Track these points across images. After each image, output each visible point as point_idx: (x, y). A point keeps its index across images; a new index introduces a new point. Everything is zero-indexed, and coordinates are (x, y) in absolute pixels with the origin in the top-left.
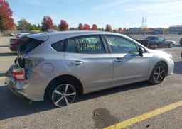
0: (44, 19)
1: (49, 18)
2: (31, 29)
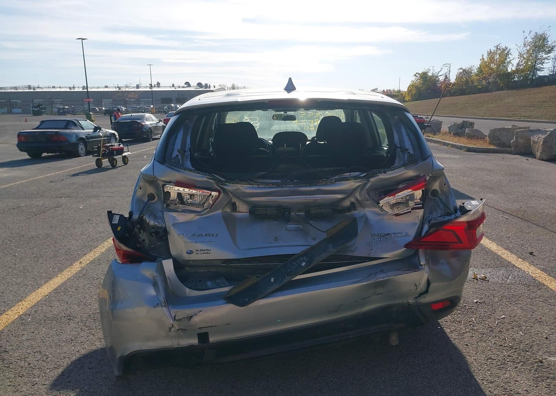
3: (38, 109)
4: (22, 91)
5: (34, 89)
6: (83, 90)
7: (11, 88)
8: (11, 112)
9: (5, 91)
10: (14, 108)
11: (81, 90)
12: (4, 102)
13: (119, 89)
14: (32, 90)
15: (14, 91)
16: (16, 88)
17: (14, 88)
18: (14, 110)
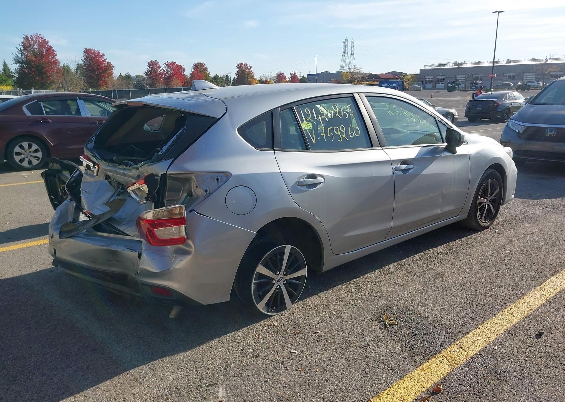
3: (453, 85)
4: (448, 67)
5: (460, 65)
6: (506, 64)
7: (440, 65)
8: (435, 88)
9: (434, 68)
10: (438, 84)
11: (504, 64)
12: (431, 78)
13: (546, 62)
14: (457, 67)
15: (441, 67)
16: (443, 65)
17: (442, 65)
18: (438, 86)
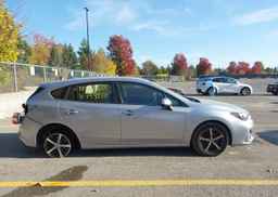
0: (176, 58)
1: (182, 56)
2: (156, 73)
